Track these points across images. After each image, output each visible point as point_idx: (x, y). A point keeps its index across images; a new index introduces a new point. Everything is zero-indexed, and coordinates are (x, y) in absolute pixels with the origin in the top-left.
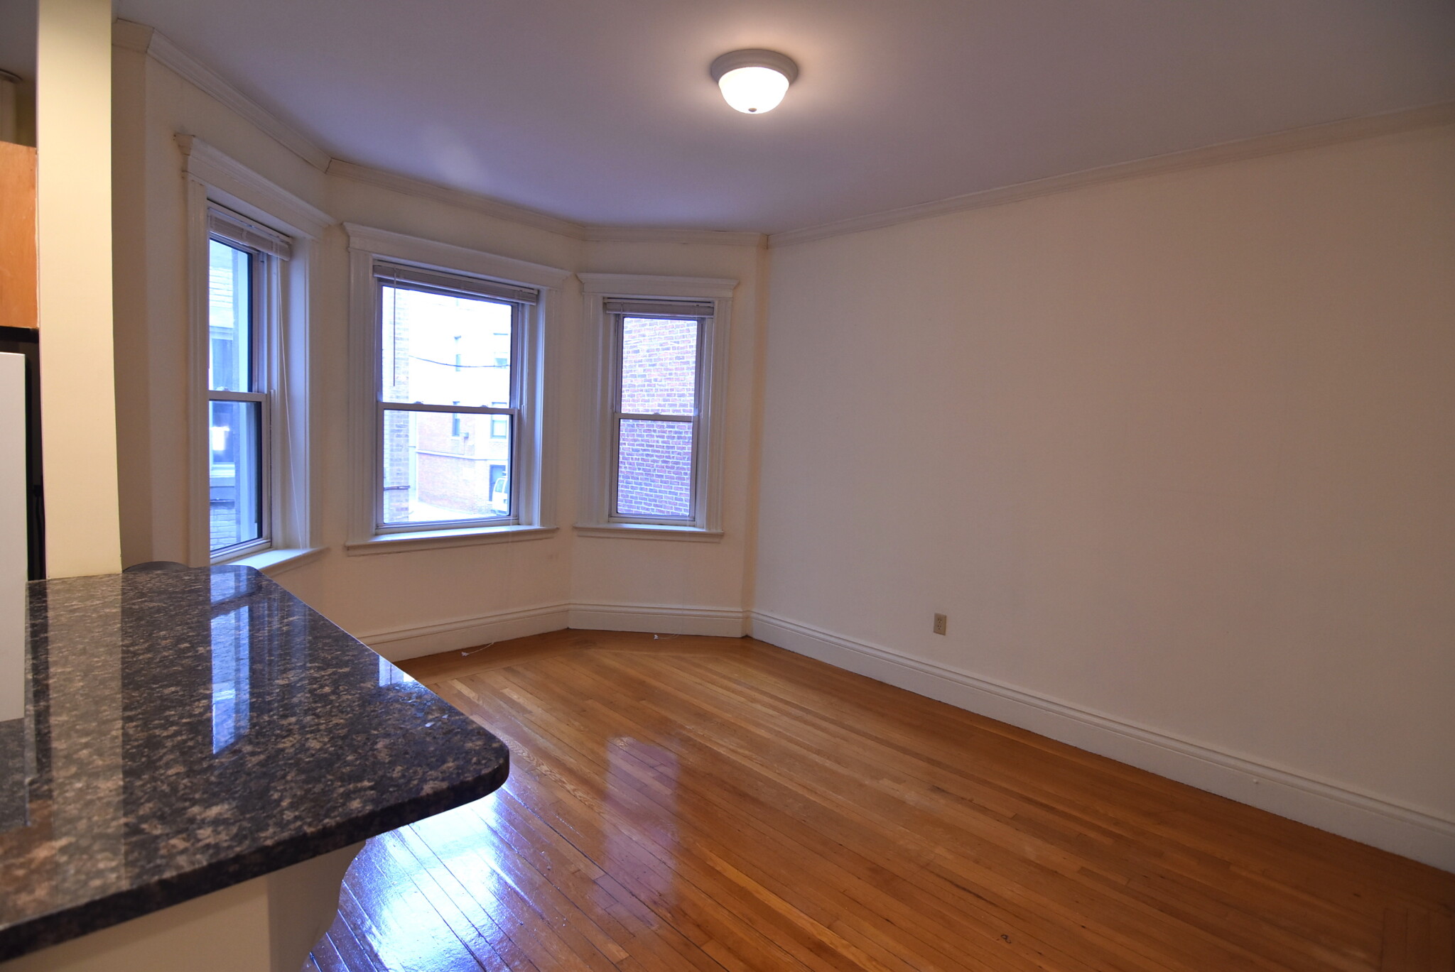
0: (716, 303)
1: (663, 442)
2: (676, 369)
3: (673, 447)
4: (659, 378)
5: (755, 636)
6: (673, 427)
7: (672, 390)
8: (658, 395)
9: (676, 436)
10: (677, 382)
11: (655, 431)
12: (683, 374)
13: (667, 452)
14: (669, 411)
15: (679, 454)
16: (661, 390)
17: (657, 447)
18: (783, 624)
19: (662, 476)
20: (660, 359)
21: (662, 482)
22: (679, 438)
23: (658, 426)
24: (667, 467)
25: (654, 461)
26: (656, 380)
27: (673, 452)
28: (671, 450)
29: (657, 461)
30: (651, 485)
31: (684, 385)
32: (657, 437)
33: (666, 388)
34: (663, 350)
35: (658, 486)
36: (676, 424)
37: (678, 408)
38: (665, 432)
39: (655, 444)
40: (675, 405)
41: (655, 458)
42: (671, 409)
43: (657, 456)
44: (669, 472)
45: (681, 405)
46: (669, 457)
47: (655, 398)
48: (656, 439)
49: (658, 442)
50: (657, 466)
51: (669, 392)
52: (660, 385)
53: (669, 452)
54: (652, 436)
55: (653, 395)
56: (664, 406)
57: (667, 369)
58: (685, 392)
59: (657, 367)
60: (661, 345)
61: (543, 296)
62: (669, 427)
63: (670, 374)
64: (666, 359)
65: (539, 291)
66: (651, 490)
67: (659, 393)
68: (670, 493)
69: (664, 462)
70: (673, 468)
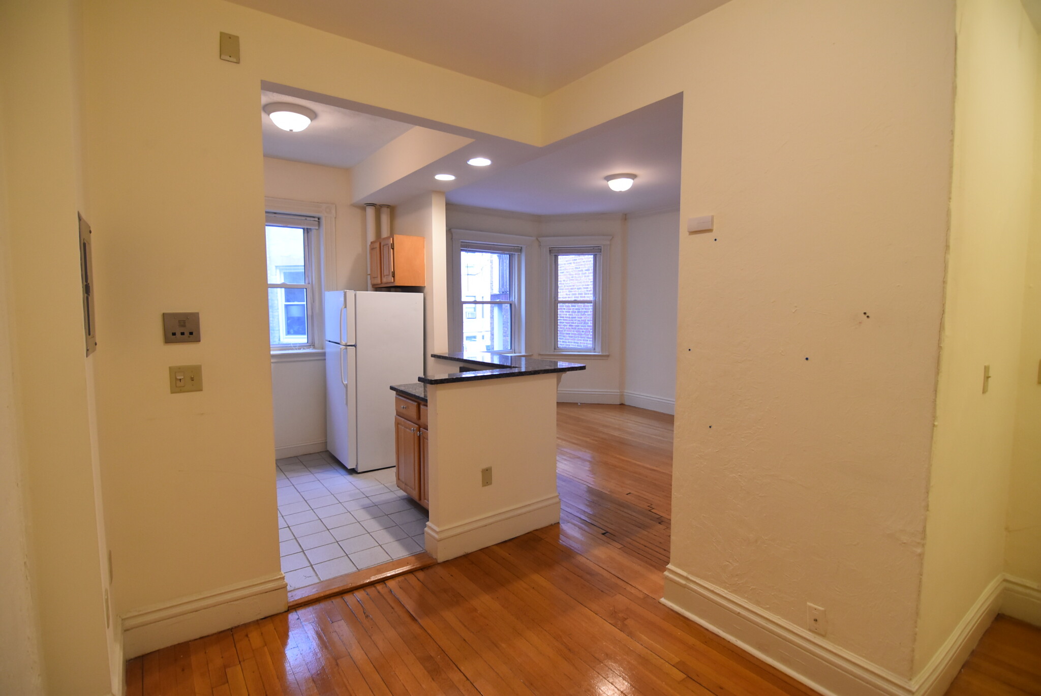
0: (602, 247)
1: (569, 315)
2: (576, 274)
3: (575, 317)
4: (566, 279)
5: (626, 404)
6: (575, 306)
7: (573, 286)
8: (565, 289)
9: (577, 311)
10: (577, 282)
11: (564, 309)
12: (580, 277)
13: (572, 320)
14: (572, 297)
15: (579, 321)
16: (568, 286)
17: (566, 317)
18: (640, 396)
19: (569, 334)
20: (566, 269)
21: (569, 337)
22: (578, 312)
23: (566, 306)
24: (572, 328)
25: (565, 326)
26: (564, 281)
27: (575, 320)
28: (574, 319)
29: (566, 326)
30: (563, 339)
31: (580, 283)
32: (566, 312)
33: (570, 285)
34: (568, 264)
35: (567, 339)
36: (576, 305)
37: (577, 296)
38: (570, 309)
39: (564, 316)
40: (576, 294)
41: (565, 324)
42: (573, 296)
43: (566, 323)
44: (573, 331)
45: (579, 294)
46: (573, 323)
47: (564, 290)
48: (565, 313)
49: (566, 315)
50: (566, 328)
51: (572, 287)
52: (567, 284)
53: (573, 320)
54: (563, 312)
55: (563, 289)
56: (569, 295)
57: (570, 275)
58: (581, 287)
59: (565, 273)
60: (567, 261)
61: (524, 250)
62: (572, 306)
63: (572, 277)
64: (569, 269)
65: (521, 247)
66: (563, 342)
67: (566, 288)
68: (574, 342)
69: (570, 326)
70: (575, 329)
